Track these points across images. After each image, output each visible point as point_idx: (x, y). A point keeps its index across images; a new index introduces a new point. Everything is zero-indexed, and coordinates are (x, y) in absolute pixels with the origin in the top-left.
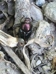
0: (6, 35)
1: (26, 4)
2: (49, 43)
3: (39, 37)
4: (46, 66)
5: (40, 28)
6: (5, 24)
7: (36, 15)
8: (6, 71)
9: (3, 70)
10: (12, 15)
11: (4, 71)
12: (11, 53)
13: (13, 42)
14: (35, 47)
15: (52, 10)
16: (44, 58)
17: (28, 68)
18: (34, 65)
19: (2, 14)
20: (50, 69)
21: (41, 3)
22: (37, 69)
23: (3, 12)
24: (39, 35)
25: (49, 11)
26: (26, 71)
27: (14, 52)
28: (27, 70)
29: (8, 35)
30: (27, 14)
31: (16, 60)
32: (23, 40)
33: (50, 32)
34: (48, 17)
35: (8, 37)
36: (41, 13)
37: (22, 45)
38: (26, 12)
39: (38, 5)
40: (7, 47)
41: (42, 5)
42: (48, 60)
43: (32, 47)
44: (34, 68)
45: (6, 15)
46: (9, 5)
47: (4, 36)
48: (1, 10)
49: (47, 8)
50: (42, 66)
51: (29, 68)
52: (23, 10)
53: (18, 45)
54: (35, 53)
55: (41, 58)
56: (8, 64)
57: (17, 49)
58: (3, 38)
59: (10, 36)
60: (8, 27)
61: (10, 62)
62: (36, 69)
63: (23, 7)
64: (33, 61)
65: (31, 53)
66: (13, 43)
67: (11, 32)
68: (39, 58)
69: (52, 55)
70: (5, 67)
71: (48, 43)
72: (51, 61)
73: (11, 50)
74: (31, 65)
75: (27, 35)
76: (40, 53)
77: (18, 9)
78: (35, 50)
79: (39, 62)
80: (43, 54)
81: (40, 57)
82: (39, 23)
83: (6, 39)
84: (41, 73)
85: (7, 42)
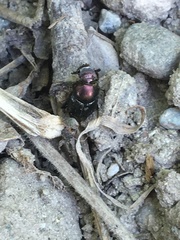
0: (35, 112)
1: (77, 33)
2: (136, 123)
3: (111, 111)
4: (131, 177)
5: (112, 91)
6: (28, 80)
7: (101, 57)
8: (40, 193)
9: (32, 192)
10: (46, 58)
11: (36, 195)
12: (49, 153)
13: (52, 125)
14: (103, 135)
15: (138, 45)
16: (124, 159)
17: (89, 183)
18: (103, 176)
19: (21, 58)
20: (140, 183)
21: (111, 26)
22: (111, 184)
23: (23, 52)
24: (110, 108)
25: (131, 48)
26: (85, 191)
27: (57, 149)
28: (88, 190)
29: (40, 110)
30: (82, 59)
31: (63, 167)
32: (75, 122)
33: (135, 98)
34: (130, 62)
35: (40, 116)
36: (114, 51)
37: (73, 133)
38: (79, 53)
39: (105, 32)
40: (40, 138)
41: (115, 30)
42: (134, 163)
43: (97, 135)
44: (104, 183)
45: (31, 59)
46: (37, 35)
47: (31, 114)
48: (18, 47)
49: (127, 39)
50: (121, 178)
51: (92, 185)
52: (72, 50)
53: (63, 132)
54: (104, 148)
55: (119, 159)
56: (43, 178)
57: (62, 143)
58: (29, 117)
59: (44, 112)
60: (36, 88)
61: (49, 174)
62: (107, 185)
63: (72, 43)
64: (101, 167)
65: (95, 149)
66: (53, 129)
67: (45, 99)
68: (113, 159)
69: (144, 151)
70: (36, 186)
71: (133, 124)
72: (140, 165)
73: (49, 146)
74: (96, 177)
75: (86, 109)
76: (116, 148)
77: (59, 47)
78: (104, 142)
79: (114, 170)
80: (122, 150)
81: (115, 156)
82: (109, 79)
83: (35, 121)
84: (120, 194)
85: (40, 128)
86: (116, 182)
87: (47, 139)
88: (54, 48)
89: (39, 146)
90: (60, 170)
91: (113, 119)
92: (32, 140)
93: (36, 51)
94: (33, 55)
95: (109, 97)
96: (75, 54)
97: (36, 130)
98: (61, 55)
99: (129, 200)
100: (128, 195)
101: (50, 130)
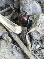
0: (13, 24)
4: (43, 49)
5: (40, 19)
8: (12, 52)
10: (17, 8)
11: (11, 53)
12: (17, 39)
14: (35, 34)
16: (42, 43)
18: (34, 48)
19: (9, 7)
22: (37, 52)
23: (10, 5)
24: (39, 25)
26: (28, 53)
27: (19, 38)
29: (15, 24)
30: (30, 7)
31: (21, 44)
32: (26, 28)
36: (40, 7)
37: (25, 32)
38: (29, 5)
39: (38, 1)
40: (14, 33)
41: (41, 1)
43: (33, 34)
44: (34, 51)
45: (13, 8)
47: (11, 25)
50: (40, 50)
51: (30, 51)
52: (27, 4)
53: (22, 32)
54: (35, 39)
55: (40, 43)
56: (14, 47)
58: (11, 26)
59: (16, 25)
60: (14, 18)
61: (16, 46)
63: (27, 2)
64: (34, 45)
65: (32, 39)
66: (18, 30)
68: (38, 43)
70: (11, 50)
73: (17, 36)
76: (39, 39)
77: (23, 3)
78: (35, 36)
79: (38, 46)
80: (41, 40)
82: (39, 15)
83: (13, 27)
84: (39, 55)
85: (14, 30)
86: (38, 51)
87: (16, 34)
88: (21, 3)
89: (13, 36)
90: (20, 45)
91: (40, 28)
92: (11, 34)
93: (15, 5)
94: (14, 7)
95: (39, 21)
96: (28, 6)
97: (13, 30)
98: (23, 6)
99: (42, 57)
100: (42, 56)
101: (17, 31)
